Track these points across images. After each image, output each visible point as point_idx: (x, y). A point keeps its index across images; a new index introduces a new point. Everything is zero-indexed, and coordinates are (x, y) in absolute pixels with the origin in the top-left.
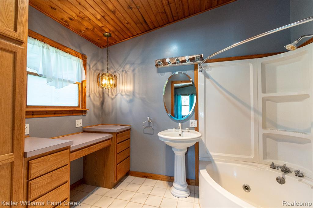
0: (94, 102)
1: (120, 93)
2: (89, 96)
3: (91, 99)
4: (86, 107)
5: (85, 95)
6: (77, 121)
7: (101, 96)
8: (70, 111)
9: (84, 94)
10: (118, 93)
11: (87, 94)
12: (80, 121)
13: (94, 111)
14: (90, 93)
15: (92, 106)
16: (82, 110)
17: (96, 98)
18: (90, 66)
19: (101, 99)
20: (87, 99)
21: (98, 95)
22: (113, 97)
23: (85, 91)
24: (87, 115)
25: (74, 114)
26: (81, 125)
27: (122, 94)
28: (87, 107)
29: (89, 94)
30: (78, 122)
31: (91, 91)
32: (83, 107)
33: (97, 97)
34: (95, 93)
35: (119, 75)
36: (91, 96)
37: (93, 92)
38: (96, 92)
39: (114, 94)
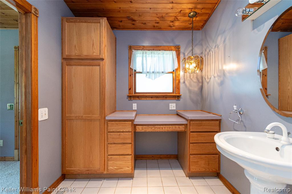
0: (191, 88)
1: (213, 75)
2: (184, 82)
3: (186, 85)
4: (180, 92)
5: (179, 82)
6: (170, 104)
7: (201, 80)
8: (164, 96)
9: (177, 82)
10: (212, 76)
11: (182, 81)
12: (174, 105)
13: (190, 97)
14: (185, 79)
15: (187, 92)
16: (176, 96)
17: (192, 83)
18: (184, 54)
19: (200, 84)
20: (182, 86)
21: (195, 80)
22: (208, 81)
23: (179, 78)
24: (181, 100)
25: (168, 99)
26: (175, 108)
27: (215, 76)
28: (182, 93)
29: (183, 80)
30: (171, 106)
31: (186, 77)
32: (176, 93)
33: (194, 82)
34: (191, 79)
35: (213, 53)
36: (186, 82)
37: (188, 78)
38: (193, 77)
39: (209, 77)
